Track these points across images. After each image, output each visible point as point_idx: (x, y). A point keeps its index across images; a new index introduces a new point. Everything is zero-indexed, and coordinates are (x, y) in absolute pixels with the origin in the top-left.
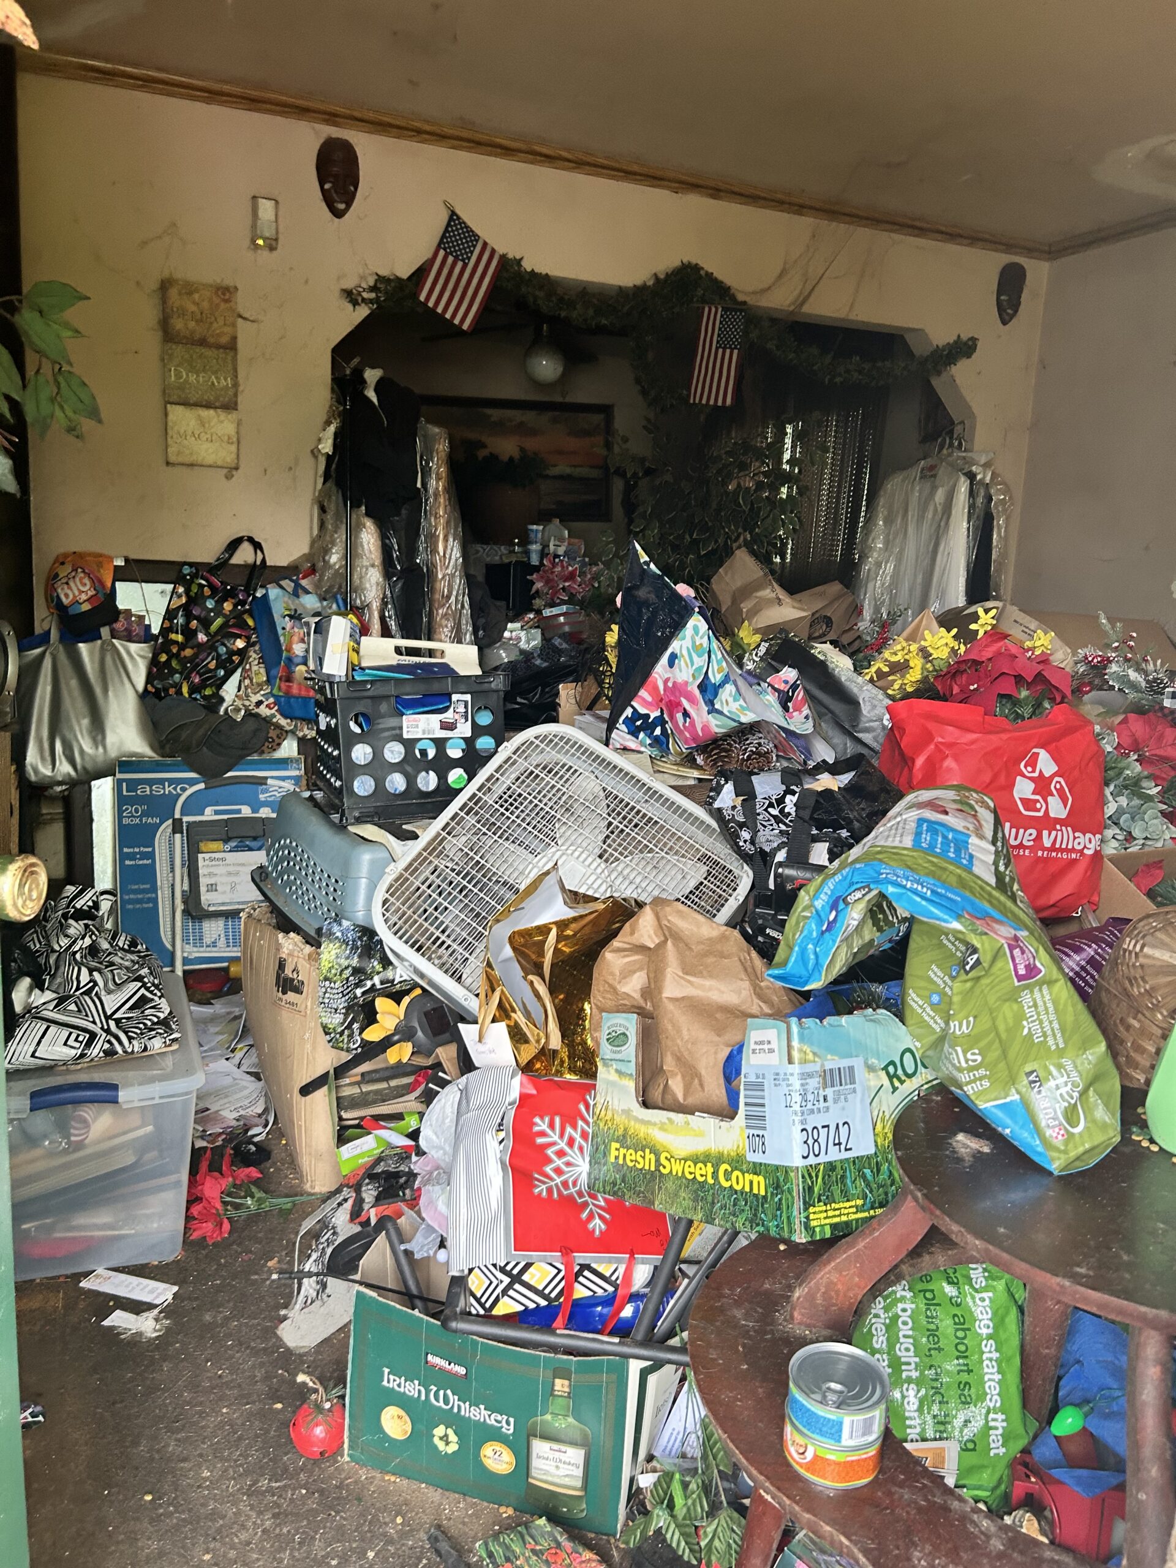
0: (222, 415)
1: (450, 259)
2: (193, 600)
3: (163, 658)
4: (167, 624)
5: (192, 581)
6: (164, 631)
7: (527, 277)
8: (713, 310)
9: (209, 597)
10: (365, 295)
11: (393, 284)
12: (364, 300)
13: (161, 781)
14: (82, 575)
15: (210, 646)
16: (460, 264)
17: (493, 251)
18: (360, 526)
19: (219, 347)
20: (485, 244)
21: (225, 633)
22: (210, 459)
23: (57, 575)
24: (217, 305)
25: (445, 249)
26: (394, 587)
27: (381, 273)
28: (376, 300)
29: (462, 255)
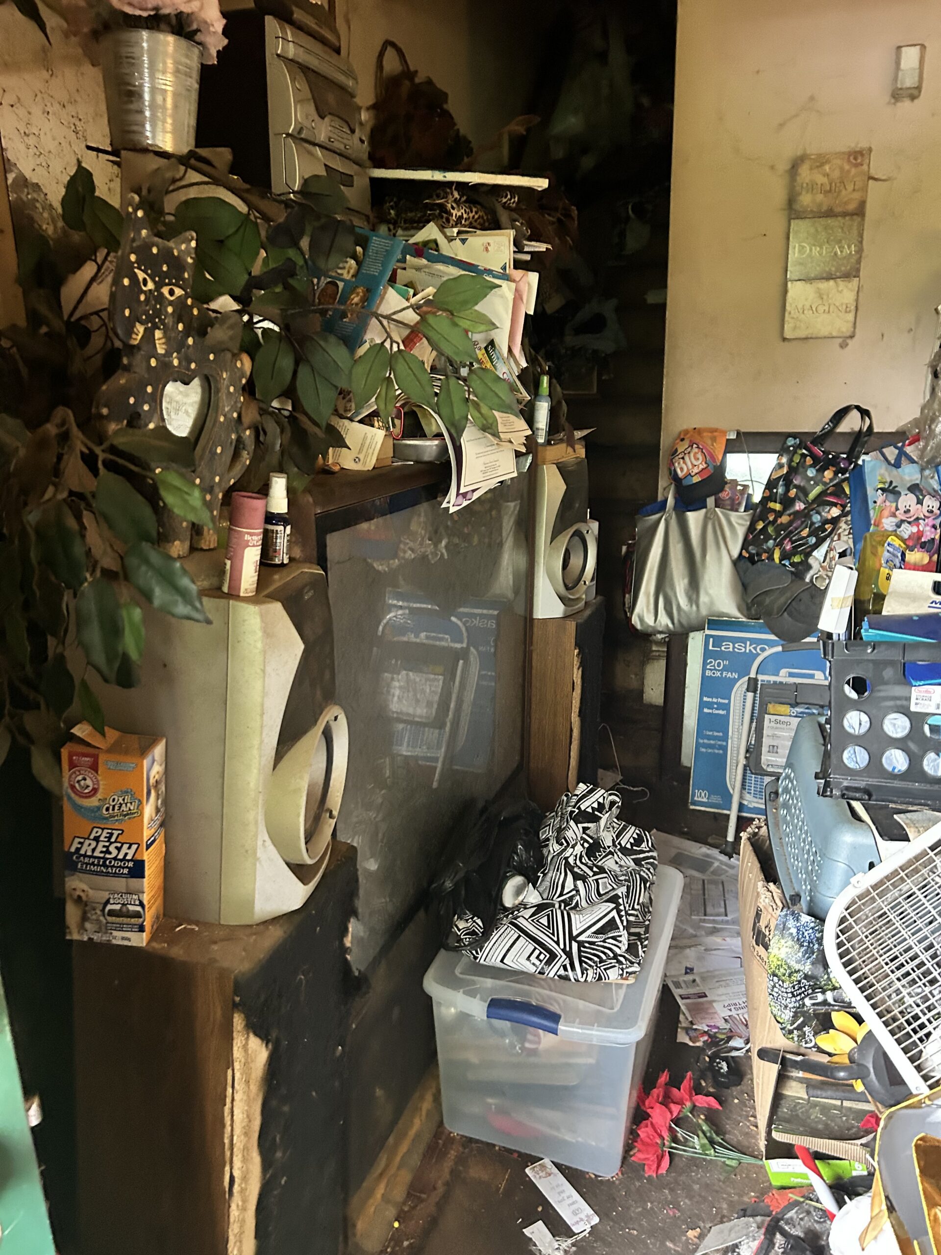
0: (841, 284)
2: (793, 470)
3: (760, 525)
4: (767, 493)
5: (795, 452)
6: (765, 500)
9: (811, 466)
13: (743, 640)
14: (696, 450)
15: (805, 515)
19: (844, 214)
21: (820, 501)
22: (824, 332)
23: (676, 450)
24: (849, 171)
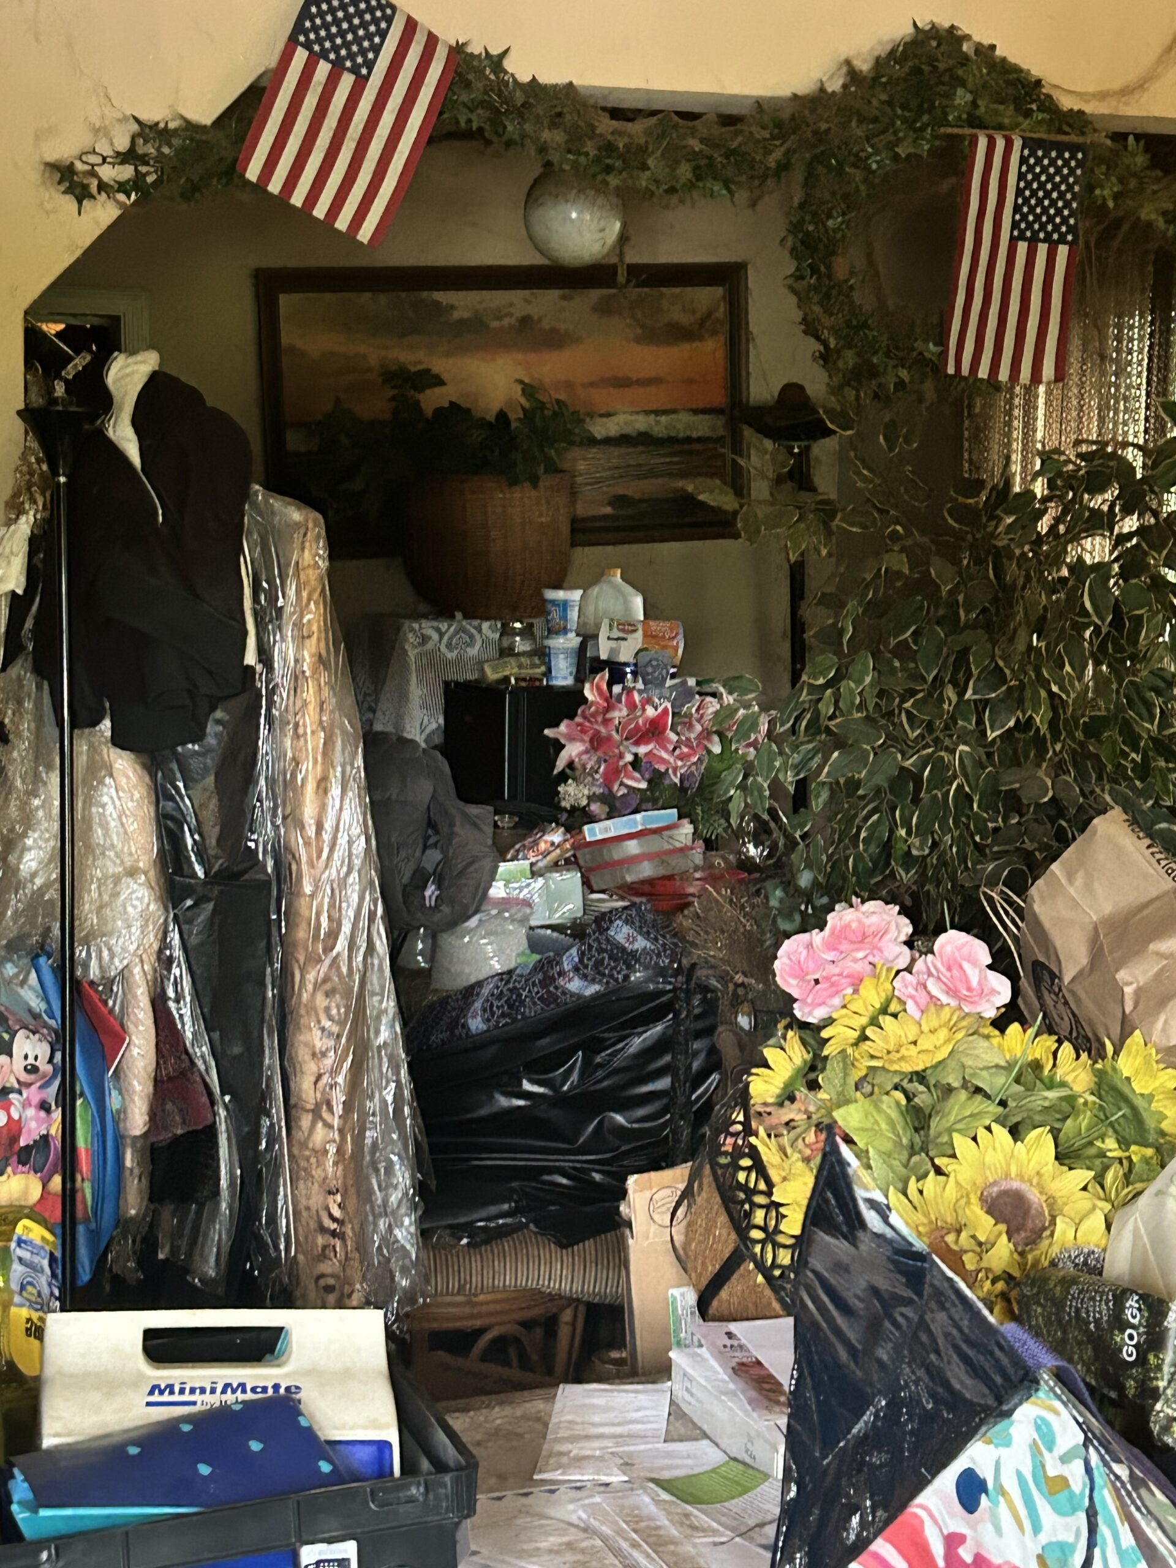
1: (323, 69)
7: (519, 98)
8: (1000, 144)
10: (107, 173)
11: (176, 142)
12: (102, 187)
16: (347, 81)
17: (432, 41)
18: (99, 770)
20: (411, 25)
25: (307, 46)
26: (190, 922)
27: (144, 117)
28: (137, 183)
29: (351, 56)
